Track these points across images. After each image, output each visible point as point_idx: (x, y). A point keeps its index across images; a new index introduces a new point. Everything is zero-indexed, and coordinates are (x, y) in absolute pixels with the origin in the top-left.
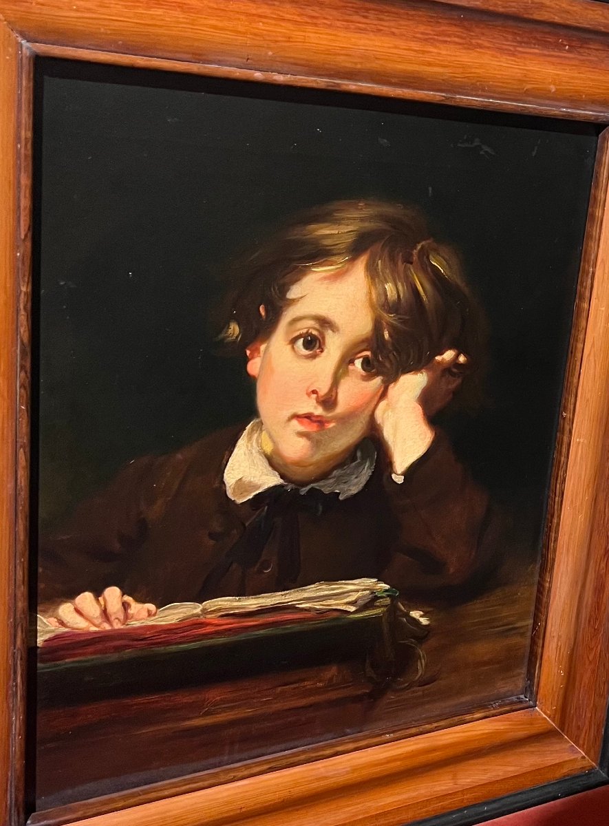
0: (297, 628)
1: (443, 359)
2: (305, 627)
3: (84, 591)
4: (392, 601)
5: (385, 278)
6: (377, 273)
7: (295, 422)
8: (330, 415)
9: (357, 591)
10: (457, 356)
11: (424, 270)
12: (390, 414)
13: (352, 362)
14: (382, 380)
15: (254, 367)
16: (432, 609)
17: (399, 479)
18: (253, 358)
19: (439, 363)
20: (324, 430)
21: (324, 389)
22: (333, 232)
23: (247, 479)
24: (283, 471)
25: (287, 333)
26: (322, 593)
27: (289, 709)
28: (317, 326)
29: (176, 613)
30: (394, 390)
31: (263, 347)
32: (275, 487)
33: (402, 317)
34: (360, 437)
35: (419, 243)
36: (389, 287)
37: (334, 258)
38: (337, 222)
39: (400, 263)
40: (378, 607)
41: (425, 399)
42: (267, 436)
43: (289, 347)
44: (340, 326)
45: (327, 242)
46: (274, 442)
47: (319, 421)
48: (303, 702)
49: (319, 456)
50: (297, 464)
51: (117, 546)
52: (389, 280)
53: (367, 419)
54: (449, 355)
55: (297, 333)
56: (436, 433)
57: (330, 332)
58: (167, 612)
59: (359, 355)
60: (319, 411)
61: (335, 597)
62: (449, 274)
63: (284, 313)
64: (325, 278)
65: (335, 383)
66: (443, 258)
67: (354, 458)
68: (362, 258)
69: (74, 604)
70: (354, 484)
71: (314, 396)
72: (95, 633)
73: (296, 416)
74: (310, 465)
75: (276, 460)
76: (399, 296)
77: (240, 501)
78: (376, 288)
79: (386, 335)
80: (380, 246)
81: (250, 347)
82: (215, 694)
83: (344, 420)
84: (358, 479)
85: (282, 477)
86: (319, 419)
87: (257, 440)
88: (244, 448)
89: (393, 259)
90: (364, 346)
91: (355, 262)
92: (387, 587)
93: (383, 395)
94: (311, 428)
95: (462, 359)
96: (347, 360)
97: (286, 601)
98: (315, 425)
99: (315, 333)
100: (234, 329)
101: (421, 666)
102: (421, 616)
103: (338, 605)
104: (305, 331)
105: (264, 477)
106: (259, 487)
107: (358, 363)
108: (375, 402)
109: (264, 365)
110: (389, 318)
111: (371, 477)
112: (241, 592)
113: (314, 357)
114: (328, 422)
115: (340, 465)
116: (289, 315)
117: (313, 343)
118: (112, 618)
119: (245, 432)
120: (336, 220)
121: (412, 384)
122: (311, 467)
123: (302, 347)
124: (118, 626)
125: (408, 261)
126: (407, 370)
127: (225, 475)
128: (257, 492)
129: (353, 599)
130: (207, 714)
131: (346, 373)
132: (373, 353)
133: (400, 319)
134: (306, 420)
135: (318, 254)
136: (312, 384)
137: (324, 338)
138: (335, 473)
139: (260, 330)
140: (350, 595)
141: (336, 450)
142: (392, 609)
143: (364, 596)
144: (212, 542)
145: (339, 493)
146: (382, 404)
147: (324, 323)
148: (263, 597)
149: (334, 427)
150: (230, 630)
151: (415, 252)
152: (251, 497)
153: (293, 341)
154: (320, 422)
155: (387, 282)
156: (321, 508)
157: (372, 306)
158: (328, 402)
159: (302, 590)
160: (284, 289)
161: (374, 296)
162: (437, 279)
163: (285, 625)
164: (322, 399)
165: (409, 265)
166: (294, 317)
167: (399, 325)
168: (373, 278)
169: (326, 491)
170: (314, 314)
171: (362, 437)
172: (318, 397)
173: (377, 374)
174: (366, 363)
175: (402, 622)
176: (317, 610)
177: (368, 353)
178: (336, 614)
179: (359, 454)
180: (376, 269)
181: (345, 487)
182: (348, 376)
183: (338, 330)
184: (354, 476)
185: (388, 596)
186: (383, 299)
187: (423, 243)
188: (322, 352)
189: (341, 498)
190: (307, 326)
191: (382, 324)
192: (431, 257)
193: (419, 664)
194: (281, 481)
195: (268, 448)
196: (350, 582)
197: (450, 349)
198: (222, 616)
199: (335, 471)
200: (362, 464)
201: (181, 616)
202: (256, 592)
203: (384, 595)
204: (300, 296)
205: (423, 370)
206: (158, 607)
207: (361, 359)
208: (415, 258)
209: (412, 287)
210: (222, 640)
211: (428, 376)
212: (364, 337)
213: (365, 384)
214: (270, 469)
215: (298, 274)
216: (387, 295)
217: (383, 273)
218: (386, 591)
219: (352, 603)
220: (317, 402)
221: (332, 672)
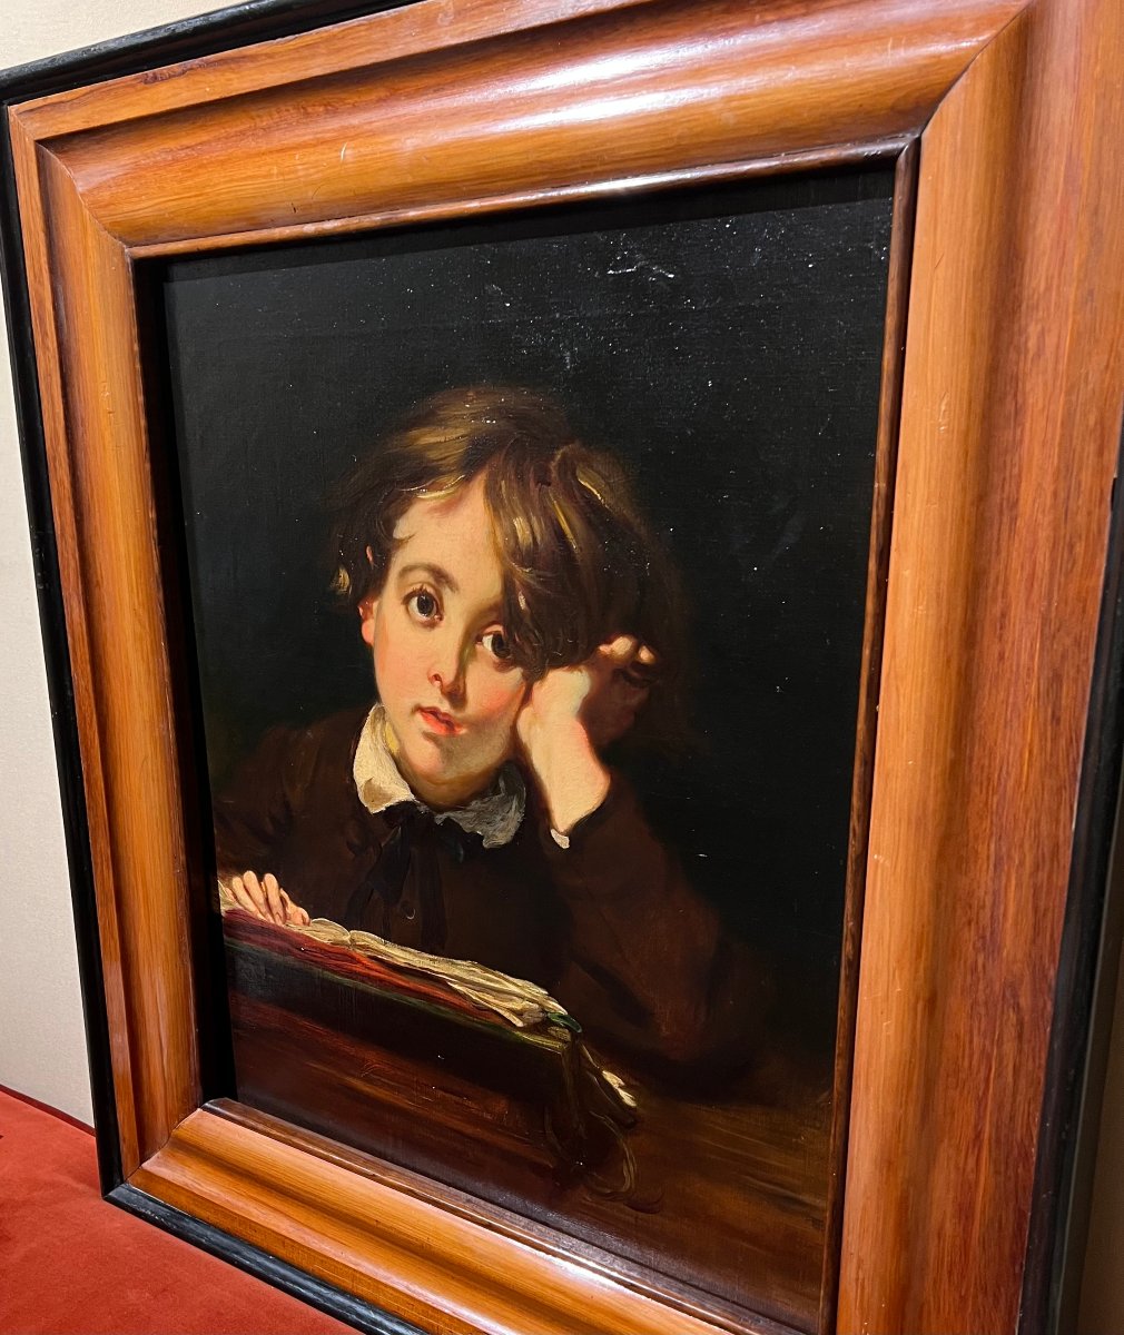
0: (451, 1015)
1: (612, 651)
2: (460, 1019)
3: (249, 869)
4: (572, 1036)
5: (512, 508)
6: (502, 500)
7: (419, 717)
8: (459, 715)
9: (522, 998)
10: (636, 649)
11: (571, 496)
12: (539, 730)
13: (479, 639)
14: (523, 675)
15: (369, 631)
16: (638, 1084)
17: (564, 842)
18: (366, 619)
19: (606, 657)
20: (454, 736)
21: (449, 673)
22: (438, 439)
23: (377, 783)
24: (414, 784)
25: (400, 587)
26: (477, 979)
27: (455, 1131)
28: (432, 580)
29: (327, 932)
30: (541, 691)
31: (375, 605)
32: (406, 803)
33: (541, 573)
34: (501, 758)
35: (558, 449)
36: (519, 523)
37: (443, 479)
38: (442, 423)
39: (532, 484)
40: (553, 1038)
41: (591, 715)
42: (391, 729)
43: (403, 608)
44: (460, 584)
45: (433, 455)
46: (399, 740)
47: (448, 722)
48: (469, 1130)
49: (451, 774)
50: (428, 777)
51: (269, 828)
52: (517, 511)
53: (508, 731)
54: (621, 646)
55: (410, 590)
56: (612, 779)
57: (448, 590)
58: (319, 927)
59: (488, 630)
60: (445, 707)
61: (495, 994)
62: (612, 502)
63: (394, 559)
64: (435, 509)
65: (461, 670)
66: (599, 473)
67: (496, 791)
68: (480, 477)
69: (242, 879)
70: (501, 830)
71: (437, 683)
72: (262, 921)
73: (419, 709)
74: (444, 784)
75: (404, 766)
76: (534, 539)
77: (374, 811)
78: (501, 525)
79: (523, 604)
80: (502, 457)
81: (361, 603)
82: (373, 1058)
83: (480, 726)
84: (505, 823)
85: (413, 791)
86: (447, 719)
87: (382, 733)
88: (369, 739)
89: (521, 478)
90: (493, 617)
91: (470, 485)
92: (563, 1012)
93: (526, 699)
94: (440, 730)
95: (645, 655)
96: (472, 637)
97: (436, 970)
98: (444, 725)
99: (430, 590)
100: (344, 577)
101: (629, 1170)
102: (621, 1087)
103: (497, 1006)
104: (418, 586)
105: (393, 786)
106: (390, 799)
107: (488, 641)
108: (516, 708)
109: (380, 629)
110: (523, 573)
111: (522, 824)
112: (387, 935)
113: (432, 625)
114: (459, 726)
115: (480, 794)
116: (399, 561)
117: (429, 605)
118: (274, 912)
119: (369, 719)
120: (442, 420)
121: (566, 688)
122: (444, 787)
123: (416, 609)
124: (280, 923)
125: (544, 481)
126: (557, 663)
127: (354, 769)
128: (388, 804)
129: (519, 1008)
130: (367, 1080)
131: (474, 654)
132: (506, 628)
133: (539, 576)
134: (431, 717)
135: (423, 474)
136: (433, 665)
137: (441, 599)
138: (475, 804)
139: (371, 582)
140: (511, 1000)
141: (472, 770)
142: (574, 1050)
143: (531, 1010)
144: (351, 855)
145: (481, 838)
146: (526, 713)
147: (439, 575)
148: (410, 953)
149: (466, 734)
150: (381, 980)
151: (553, 465)
152: (384, 809)
153: (407, 600)
154: (450, 724)
155: (516, 516)
156: (462, 852)
157: (498, 554)
158: (456, 695)
159: (453, 963)
160: (390, 526)
161: (500, 540)
162: (590, 510)
163: (438, 1003)
164: (448, 690)
165: (545, 486)
166: (405, 565)
167: (538, 587)
168: (495, 510)
169: (467, 828)
170: (426, 562)
171: (504, 759)
172: (442, 685)
173: (514, 663)
174: (498, 643)
175: (590, 1080)
176: (475, 1002)
177: (498, 628)
178: (498, 1020)
179: (502, 784)
180: (499, 495)
181: (490, 830)
182: (476, 660)
183: (457, 589)
184: (499, 818)
185: (567, 1027)
186: (512, 543)
187: (564, 449)
188: (441, 619)
189: (486, 845)
190: (420, 578)
191: (514, 583)
192: (578, 472)
193: (625, 1168)
194: (413, 797)
195: (395, 748)
196: (511, 979)
197: (623, 633)
198: (370, 957)
199: (474, 803)
200: (506, 802)
201: (332, 937)
202: (402, 942)
203: (561, 1022)
204: (407, 535)
205: (582, 667)
206: (311, 917)
207: (491, 637)
208: (554, 475)
209: (553, 523)
210: (374, 989)
211: (590, 676)
212: (492, 602)
213: (498, 676)
214: (399, 776)
215: (402, 504)
216: (517, 537)
217: (509, 501)
218: (561, 1017)
219: (519, 1014)
220: (442, 693)
221: (501, 1105)
